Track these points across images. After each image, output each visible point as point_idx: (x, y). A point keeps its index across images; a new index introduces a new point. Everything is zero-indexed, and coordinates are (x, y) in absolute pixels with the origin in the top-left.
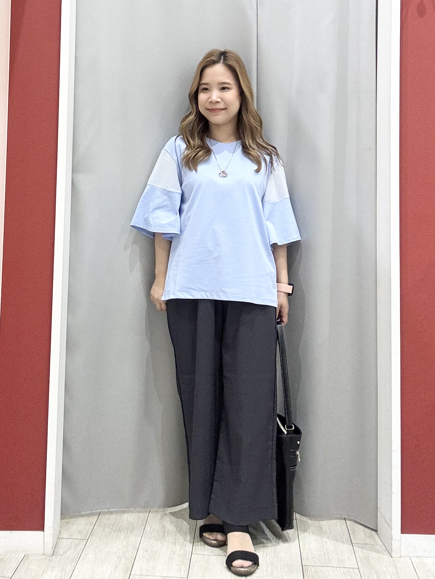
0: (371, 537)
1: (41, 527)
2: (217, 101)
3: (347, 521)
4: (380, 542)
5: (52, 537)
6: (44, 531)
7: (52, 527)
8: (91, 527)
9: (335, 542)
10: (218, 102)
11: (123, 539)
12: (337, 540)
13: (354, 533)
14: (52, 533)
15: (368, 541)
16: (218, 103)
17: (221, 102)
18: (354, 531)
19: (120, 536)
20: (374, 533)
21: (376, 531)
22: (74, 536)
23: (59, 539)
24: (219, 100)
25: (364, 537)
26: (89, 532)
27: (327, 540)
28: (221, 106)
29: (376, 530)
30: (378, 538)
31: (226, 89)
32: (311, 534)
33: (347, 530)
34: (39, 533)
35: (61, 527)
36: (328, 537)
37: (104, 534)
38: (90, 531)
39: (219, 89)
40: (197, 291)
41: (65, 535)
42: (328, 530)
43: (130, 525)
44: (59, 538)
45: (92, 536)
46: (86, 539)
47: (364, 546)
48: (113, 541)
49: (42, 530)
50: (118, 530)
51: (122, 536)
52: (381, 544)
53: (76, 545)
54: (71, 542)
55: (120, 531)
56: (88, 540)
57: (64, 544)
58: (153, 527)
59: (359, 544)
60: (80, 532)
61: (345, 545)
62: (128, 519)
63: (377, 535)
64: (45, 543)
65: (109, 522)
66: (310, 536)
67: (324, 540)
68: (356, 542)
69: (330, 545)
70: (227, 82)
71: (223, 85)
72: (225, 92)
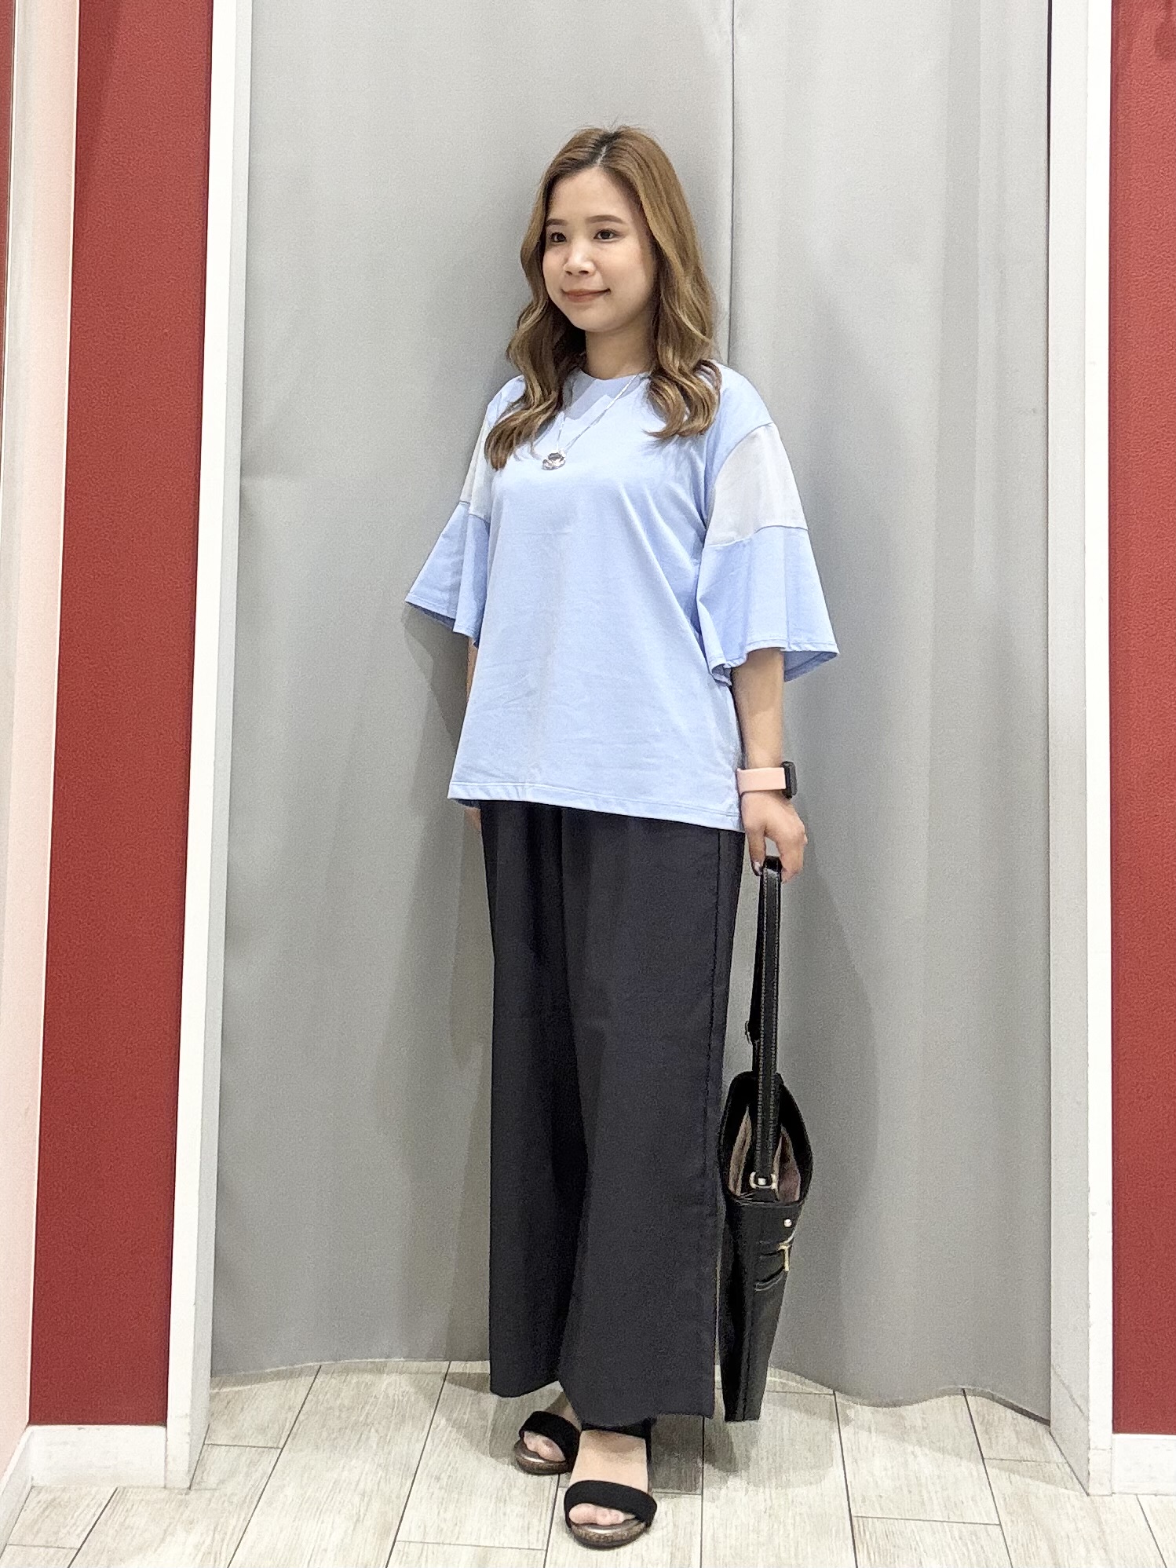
0: (1033, 1441)
1: (159, 1417)
2: (583, 269)
3: (968, 1398)
4: (1056, 1455)
5: (187, 1443)
6: (166, 1425)
7: (187, 1414)
8: (291, 1417)
9: (939, 1455)
10: (586, 272)
11: (375, 1446)
12: (942, 1450)
13: (986, 1432)
14: (188, 1430)
15: (1027, 1452)
16: (585, 276)
17: (594, 274)
18: (988, 1425)
19: (368, 1438)
20: (1041, 1428)
21: (1046, 1422)
22: (247, 1439)
23: (205, 1447)
24: (588, 266)
25: (1014, 1441)
26: (285, 1430)
27: (917, 1449)
28: (595, 283)
29: (1046, 1420)
30: (1052, 1442)
31: (611, 235)
32: (873, 1433)
33: (971, 1424)
34: (154, 1431)
35: (213, 1414)
36: (919, 1443)
37: (325, 1434)
38: (288, 1426)
39: (589, 237)
40: (498, 779)
41: (222, 1436)
42: (919, 1423)
43: (393, 1409)
44: (205, 1442)
45: (293, 1439)
46: (278, 1448)
47: (1014, 1465)
48: (350, 1451)
49: (160, 1422)
50: (364, 1424)
51: (374, 1438)
52: (1061, 1460)
53: (252, 1464)
54: (239, 1456)
55: (368, 1425)
56: (282, 1449)
57: (219, 1460)
58: (455, 1415)
59: (1002, 1460)
60: (263, 1430)
61: (964, 1463)
62: (391, 1392)
63: (1050, 1434)
64: (170, 1459)
65: (338, 1402)
66: (871, 1438)
67: (910, 1448)
68: (992, 1454)
69: (924, 1462)
70: (610, 216)
71: (602, 225)
72: (606, 246)
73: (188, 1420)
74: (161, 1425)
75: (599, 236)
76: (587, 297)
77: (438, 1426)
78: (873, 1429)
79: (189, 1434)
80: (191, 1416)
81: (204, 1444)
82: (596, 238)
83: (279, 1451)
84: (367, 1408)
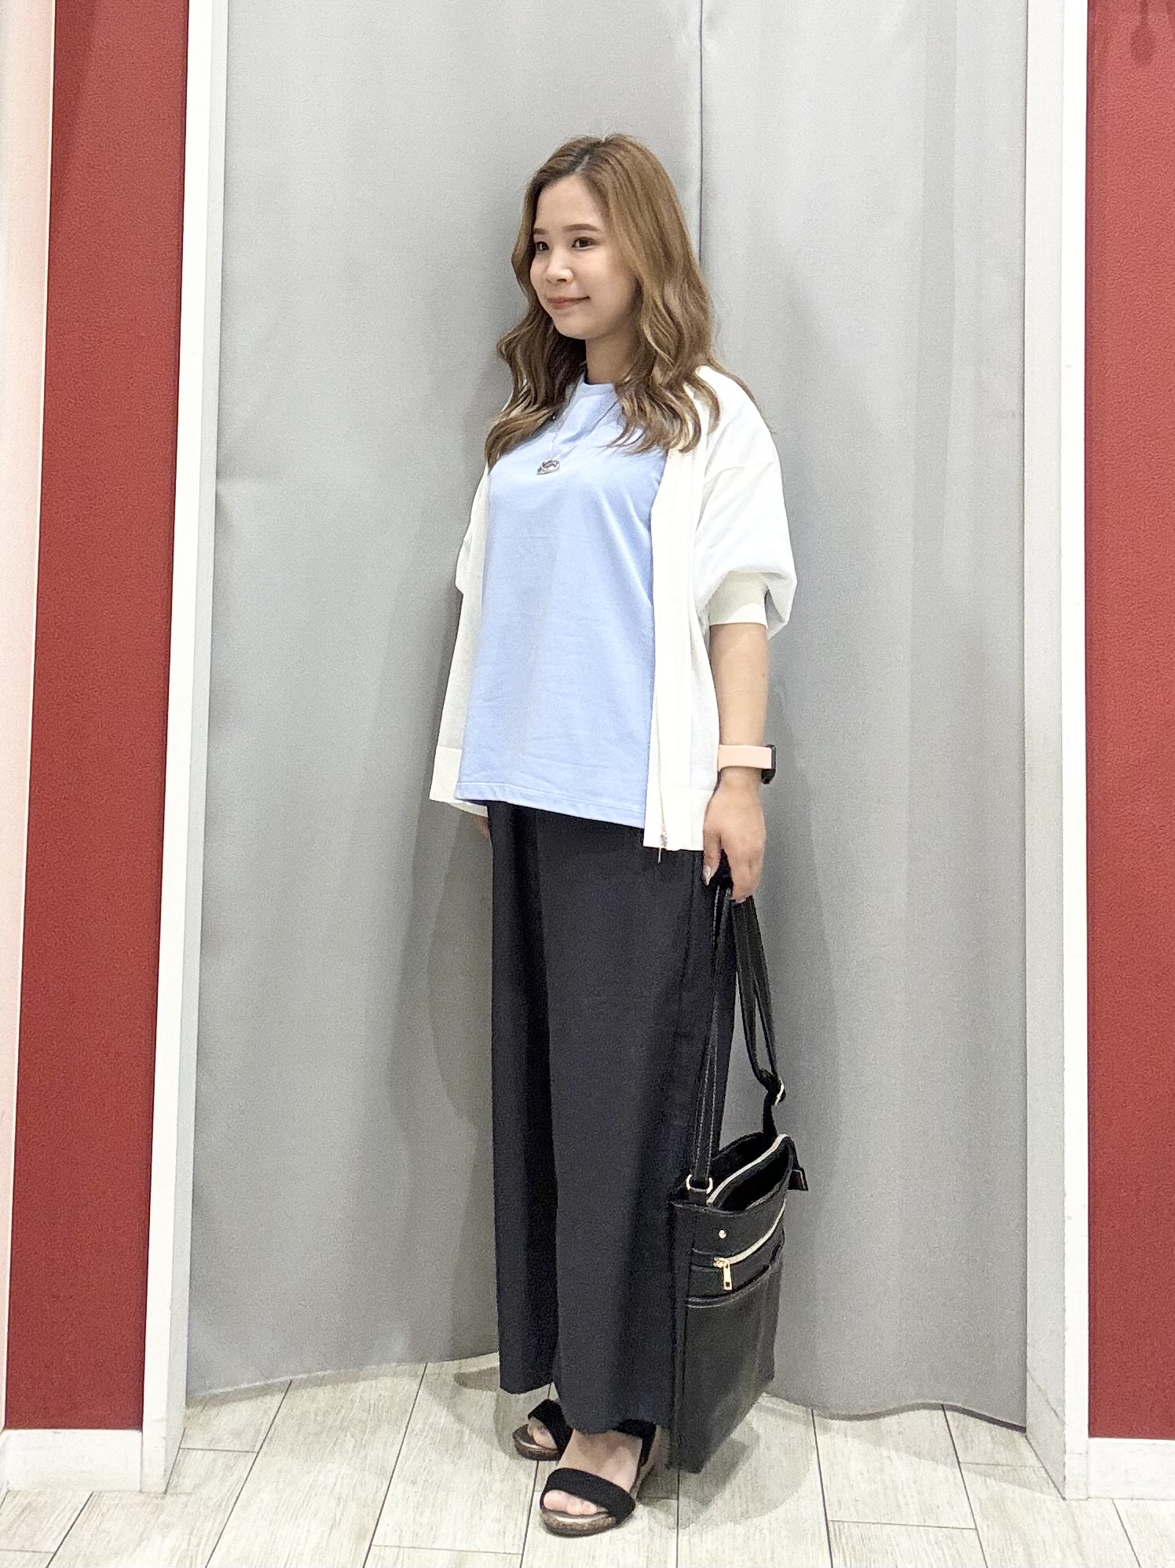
0: (1009, 1446)
1: (135, 1421)
2: (561, 277)
3: (948, 1414)
4: (1032, 1460)
5: (163, 1447)
6: (141, 1430)
7: (162, 1420)
8: (267, 1421)
9: (915, 1460)
10: (564, 280)
11: (350, 1451)
12: (920, 1453)
13: (963, 1436)
14: (164, 1435)
15: (1003, 1456)
16: (563, 284)
17: (571, 283)
18: (964, 1431)
19: (343, 1443)
20: (1016, 1434)
21: (1023, 1429)
22: (223, 1443)
23: (181, 1451)
24: (566, 274)
25: (991, 1446)
26: (260, 1434)
27: (894, 1454)
28: (572, 291)
29: (1022, 1427)
30: (1029, 1447)
31: (589, 243)
32: (849, 1439)
34: (129, 1435)
35: (188, 1420)
36: (896, 1448)
37: (301, 1439)
38: (264, 1431)
39: (567, 246)
41: (198, 1440)
42: (895, 1428)
43: (369, 1413)
44: (179, 1450)
45: (269, 1443)
46: (253, 1452)
47: (990, 1469)
48: (325, 1456)
49: (137, 1427)
50: (340, 1429)
51: (350, 1444)
52: (1037, 1464)
53: (229, 1468)
54: (215, 1460)
55: (343, 1430)
56: (258, 1453)
57: (196, 1464)
58: (431, 1420)
59: (978, 1464)
60: (237, 1434)
61: (941, 1468)
62: (366, 1396)
63: (1027, 1439)
64: (145, 1463)
65: (314, 1406)
66: (847, 1441)
67: (885, 1453)
68: (969, 1459)
69: (900, 1467)
70: (587, 225)
71: (578, 234)
72: (582, 254)
73: (165, 1423)
74: (137, 1429)
75: (578, 244)
76: (566, 303)
77: (413, 1430)
78: (848, 1433)
79: (165, 1438)
80: (168, 1421)
81: (179, 1448)
82: (574, 246)
83: (256, 1454)
84: (343, 1412)
